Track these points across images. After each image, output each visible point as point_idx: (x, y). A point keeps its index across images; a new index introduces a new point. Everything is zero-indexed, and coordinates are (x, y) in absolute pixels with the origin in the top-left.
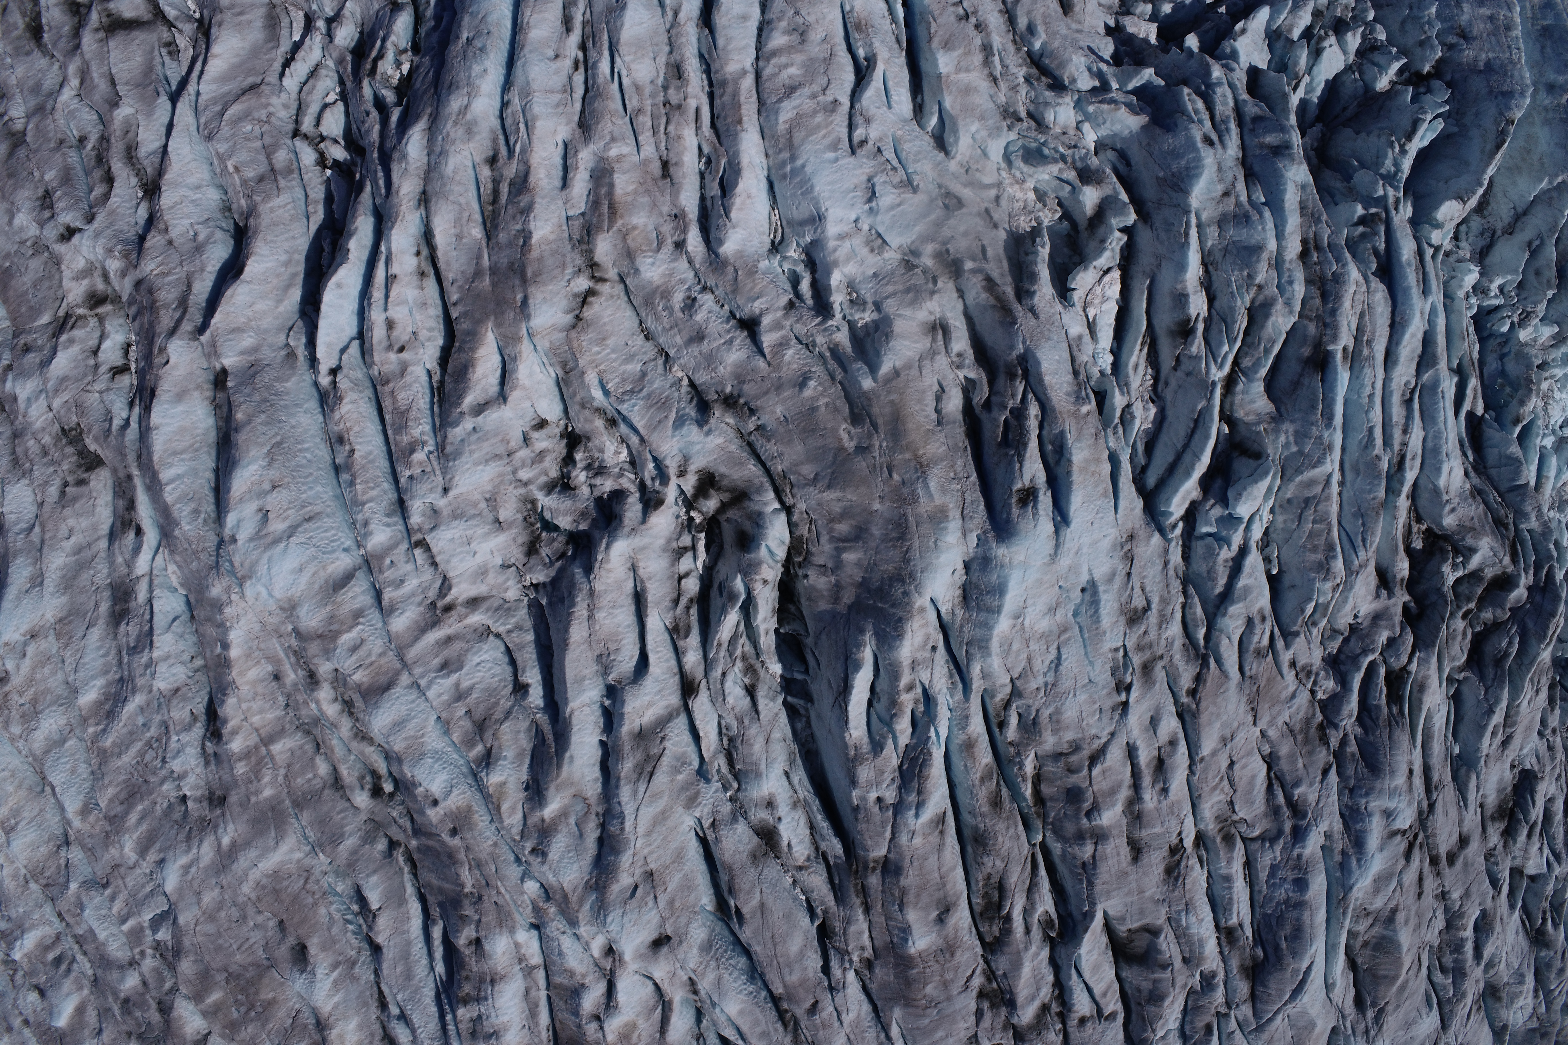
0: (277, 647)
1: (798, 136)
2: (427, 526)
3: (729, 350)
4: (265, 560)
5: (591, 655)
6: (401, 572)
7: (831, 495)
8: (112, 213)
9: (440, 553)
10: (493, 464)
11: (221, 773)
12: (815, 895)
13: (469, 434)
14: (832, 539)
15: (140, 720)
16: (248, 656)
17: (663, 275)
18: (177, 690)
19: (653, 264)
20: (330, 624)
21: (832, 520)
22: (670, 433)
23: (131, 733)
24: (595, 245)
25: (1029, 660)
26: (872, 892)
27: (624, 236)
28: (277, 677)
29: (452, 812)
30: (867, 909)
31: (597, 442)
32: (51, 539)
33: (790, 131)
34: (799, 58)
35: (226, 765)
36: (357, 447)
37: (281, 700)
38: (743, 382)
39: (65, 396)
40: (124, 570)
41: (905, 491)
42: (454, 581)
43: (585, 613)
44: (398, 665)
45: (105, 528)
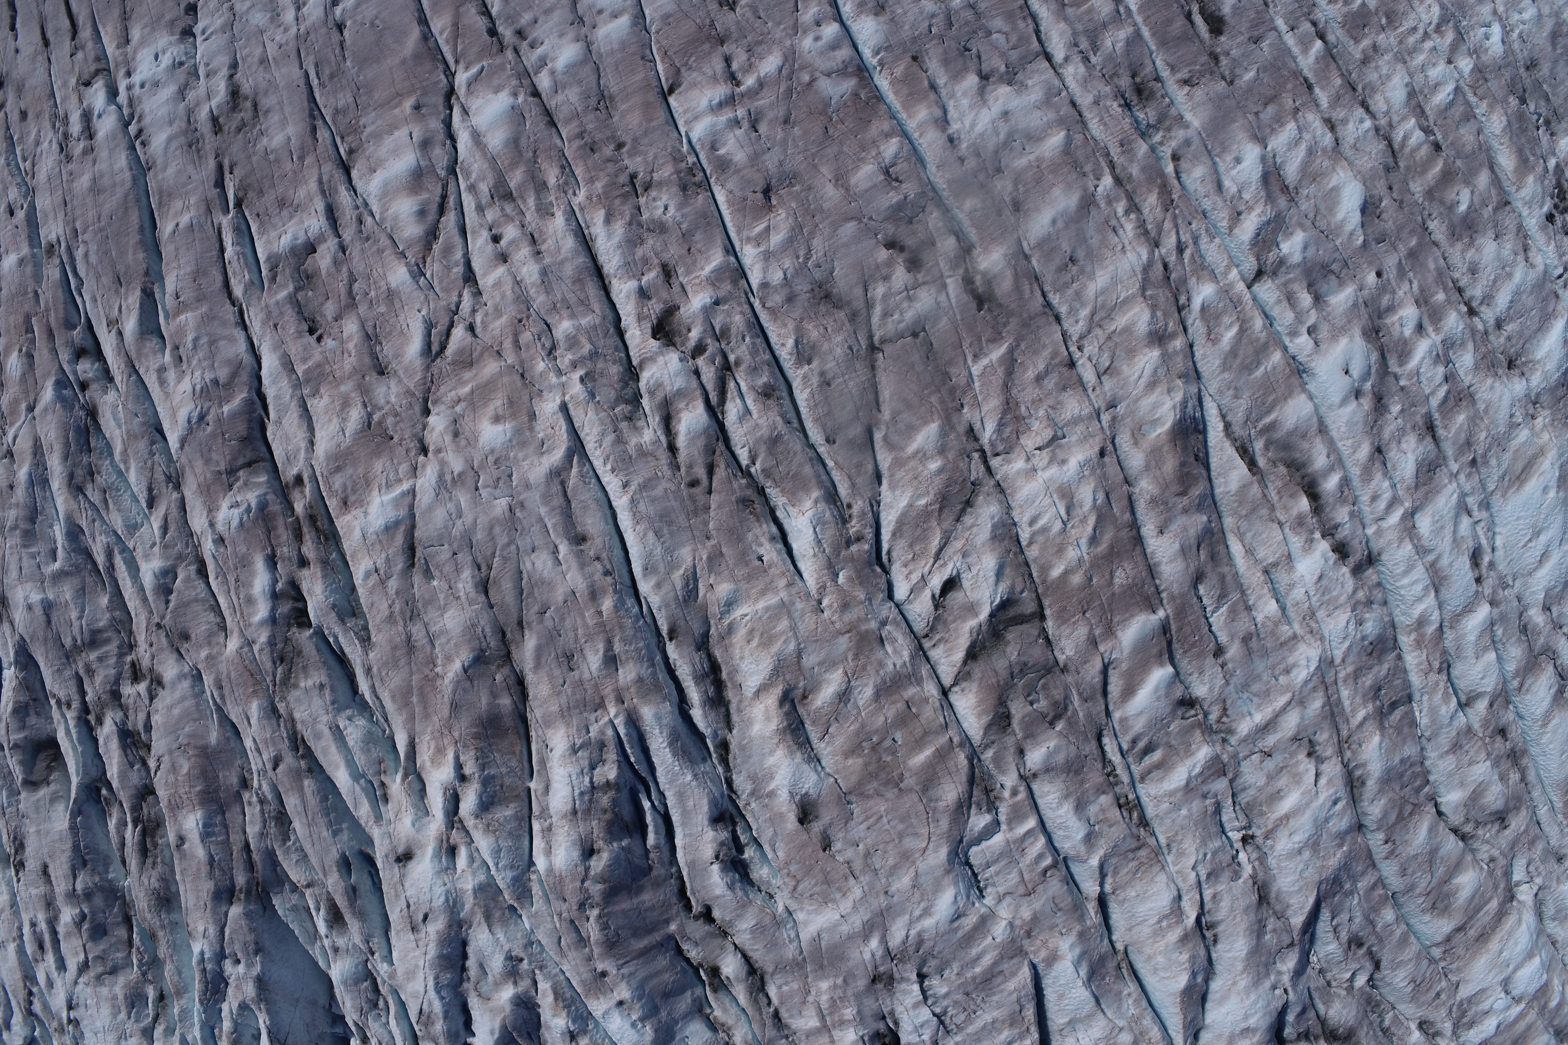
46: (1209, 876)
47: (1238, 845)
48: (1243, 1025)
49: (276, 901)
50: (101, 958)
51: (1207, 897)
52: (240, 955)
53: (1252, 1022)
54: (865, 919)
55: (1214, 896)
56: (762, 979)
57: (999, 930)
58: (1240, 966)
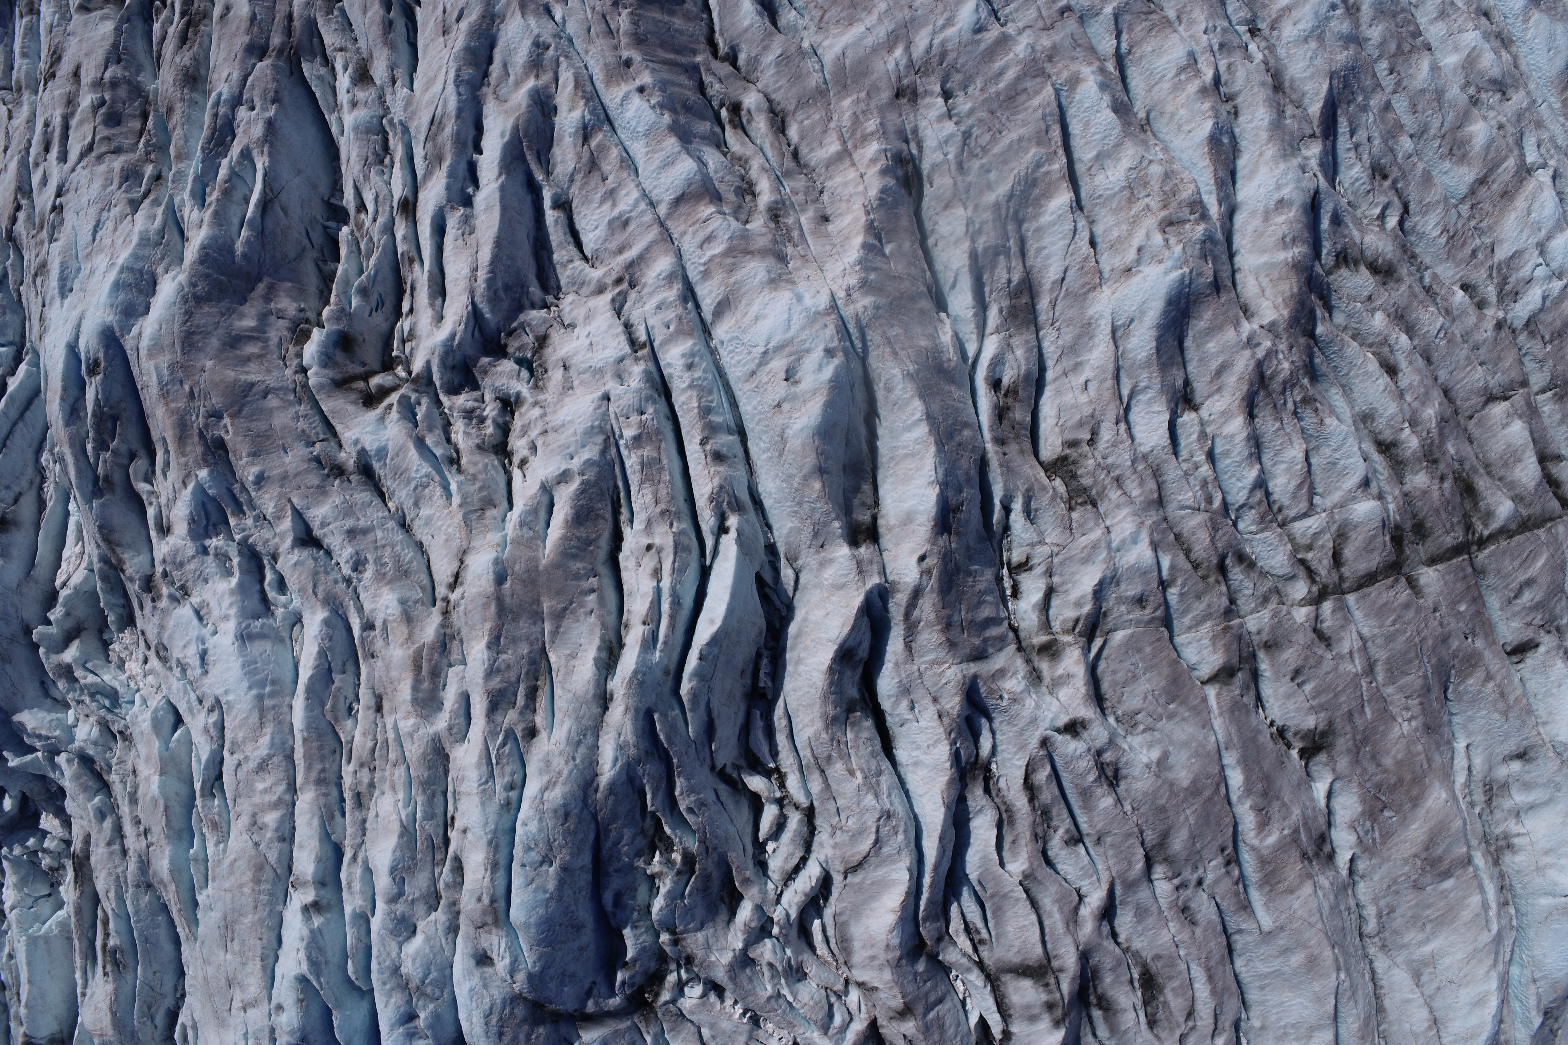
0: (814, 246)
1: (254, 719)
2: (627, 362)
3: (324, 517)
4: (794, 329)
5: (478, 233)
6: (659, 316)
7: (252, 378)
8: (1022, 747)
9: (617, 335)
10: (559, 423)
11: (898, 121)
12: (334, 26)
13: (577, 452)
14: (266, 340)
15: (992, 176)
16: (847, 238)
17: (380, 596)
18: (946, 207)
19: (387, 607)
20: (733, 264)
21: (260, 356)
22: (390, 443)
23: (1005, 162)
24: (437, 631)
25: (115, 229)
26: (280, 30)
27: (410, 638)
28: (826, 219)
29: (626, 82)
30: (290, 17)
31: (470, 442)
32: (1105, 380)
33: (262, 725)
34: (257, 799)
35: (891, 128)
36: (698, 447)
37: (825, 197)
38: (318, 487)
39: (1084, 541)
40: (1015, 341)
41: (180, 374)
42: (609, 307)
43: (479, 273)
44: (669, 224)
45: (1048, 392)
46: (1222, 46)
47: (1247, 37)
48: (1277, 197)
49: (306, 67)
50: (108, 139)
51: (1222, 68)
52: (256, 100)
53: (1286, 192)
54: (890, 29)
55: (1229, 67)
56: (783, 122)
57: (1021, 48)
58: (1264, 136)
